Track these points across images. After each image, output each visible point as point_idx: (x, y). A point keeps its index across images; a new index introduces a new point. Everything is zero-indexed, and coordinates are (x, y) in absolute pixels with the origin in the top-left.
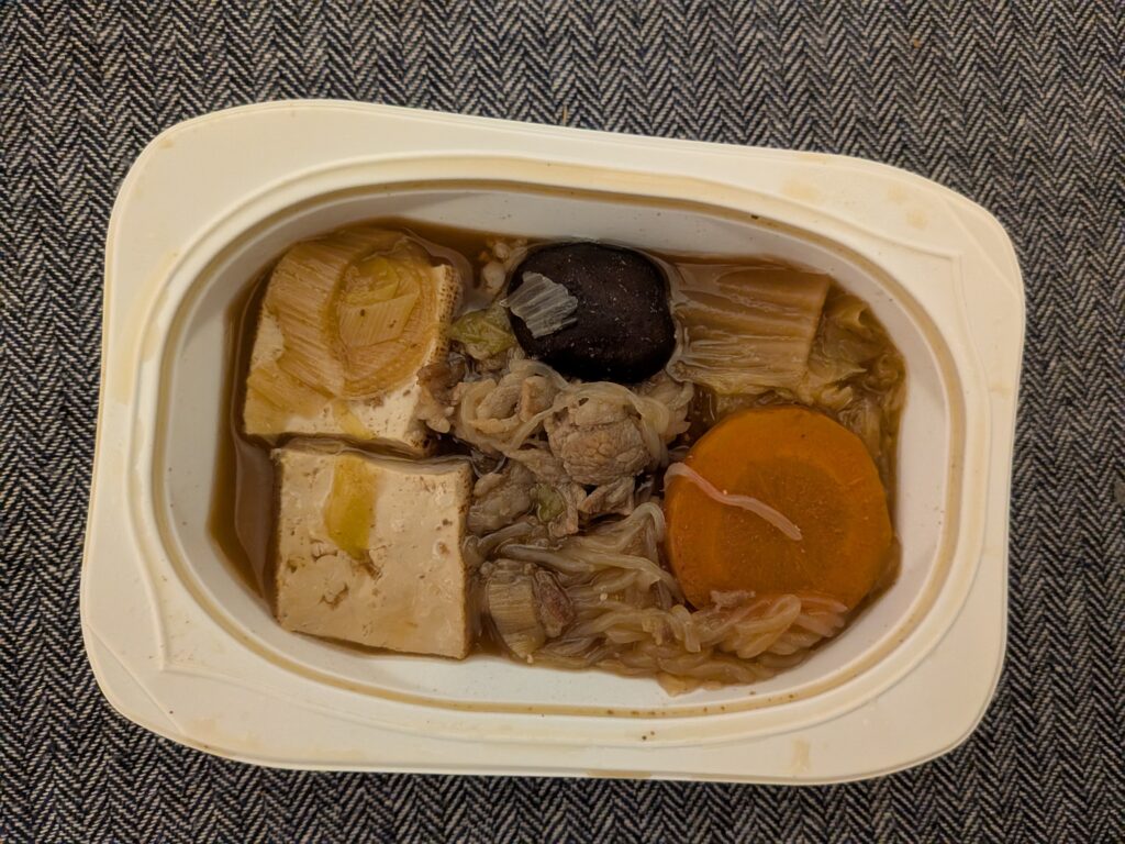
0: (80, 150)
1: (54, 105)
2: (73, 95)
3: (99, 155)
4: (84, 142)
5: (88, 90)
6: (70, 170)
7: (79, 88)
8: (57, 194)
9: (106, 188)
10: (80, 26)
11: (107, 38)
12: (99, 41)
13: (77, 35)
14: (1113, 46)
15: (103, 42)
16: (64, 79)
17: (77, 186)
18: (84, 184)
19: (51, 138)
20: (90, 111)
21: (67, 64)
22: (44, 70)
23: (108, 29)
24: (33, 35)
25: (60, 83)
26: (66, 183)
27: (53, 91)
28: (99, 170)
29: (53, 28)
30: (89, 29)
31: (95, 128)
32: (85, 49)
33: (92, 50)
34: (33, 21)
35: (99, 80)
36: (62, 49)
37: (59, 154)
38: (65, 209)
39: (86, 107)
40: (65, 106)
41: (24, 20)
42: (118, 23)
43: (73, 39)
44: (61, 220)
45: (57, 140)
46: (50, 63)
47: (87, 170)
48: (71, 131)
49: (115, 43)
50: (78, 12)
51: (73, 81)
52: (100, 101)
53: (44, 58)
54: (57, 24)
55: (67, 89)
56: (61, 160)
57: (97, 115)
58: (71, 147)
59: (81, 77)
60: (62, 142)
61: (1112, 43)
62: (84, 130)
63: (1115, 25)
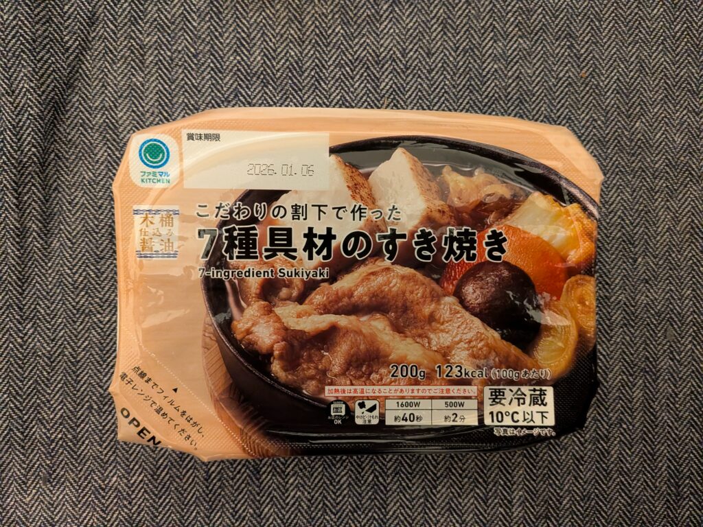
0: (130, 100)
1: (119, 75)
2: (129, 71)
3: (140, 104)
4: (133, 96)
5: (137, 68)
6: (125, 110)
7: (133, 67)
8: (117, 122)
9: (142, 121)
10: (135, 34)
11: (149, 41)
12: (145, 43)
13: (134, 39)
14: (696, 86)
15: (147, 44)
16: (125, 62)
17: (127, 118)
18: (131, 118)
19: (116, 92)
20: (137, 80)
21: (127, 54)
22: (115, 56)
23: (150, 37)
24: (112, 38)
25: (123, 64)
26: (122, 117)
27: (119, 68)
28: (140, 111)
29: (122, 35)
30: (141, 36)
31: (139, 89)
32: (137, 47)
33: (141, 47)
34: (112, 30)
35: (143, 64)
36: (126, 46)
37: (119, 101)
38: (120, 130)
39: (136, 77)
40: (125, 76)
41: (108, 29)
42: (156, 34)
43: (132, 41)
44: (118, 136)
45: (119, 94)
46: (119, 53)
47: (133, 111)
48: (126, 89)
49: (153, 45)
50: (135, 27)
51: (129, 63)
52: (143, 75)
53: (116, 50)
54: (124, 32)
55: (126, 67)
56: (120, 104)
57: (141, 82)
58: (126, 98)
59: (134, 61)
60: (122, 95)
61: (695, 84)
62: (133, 89)
63: (698, 74)
